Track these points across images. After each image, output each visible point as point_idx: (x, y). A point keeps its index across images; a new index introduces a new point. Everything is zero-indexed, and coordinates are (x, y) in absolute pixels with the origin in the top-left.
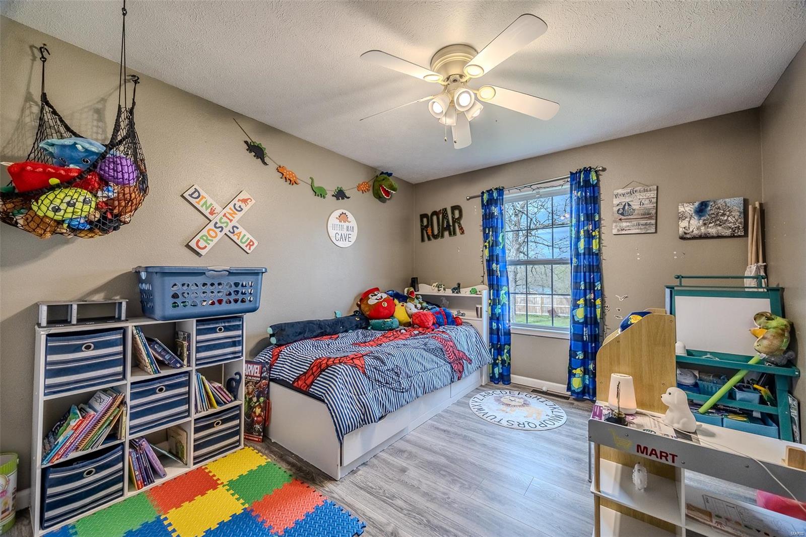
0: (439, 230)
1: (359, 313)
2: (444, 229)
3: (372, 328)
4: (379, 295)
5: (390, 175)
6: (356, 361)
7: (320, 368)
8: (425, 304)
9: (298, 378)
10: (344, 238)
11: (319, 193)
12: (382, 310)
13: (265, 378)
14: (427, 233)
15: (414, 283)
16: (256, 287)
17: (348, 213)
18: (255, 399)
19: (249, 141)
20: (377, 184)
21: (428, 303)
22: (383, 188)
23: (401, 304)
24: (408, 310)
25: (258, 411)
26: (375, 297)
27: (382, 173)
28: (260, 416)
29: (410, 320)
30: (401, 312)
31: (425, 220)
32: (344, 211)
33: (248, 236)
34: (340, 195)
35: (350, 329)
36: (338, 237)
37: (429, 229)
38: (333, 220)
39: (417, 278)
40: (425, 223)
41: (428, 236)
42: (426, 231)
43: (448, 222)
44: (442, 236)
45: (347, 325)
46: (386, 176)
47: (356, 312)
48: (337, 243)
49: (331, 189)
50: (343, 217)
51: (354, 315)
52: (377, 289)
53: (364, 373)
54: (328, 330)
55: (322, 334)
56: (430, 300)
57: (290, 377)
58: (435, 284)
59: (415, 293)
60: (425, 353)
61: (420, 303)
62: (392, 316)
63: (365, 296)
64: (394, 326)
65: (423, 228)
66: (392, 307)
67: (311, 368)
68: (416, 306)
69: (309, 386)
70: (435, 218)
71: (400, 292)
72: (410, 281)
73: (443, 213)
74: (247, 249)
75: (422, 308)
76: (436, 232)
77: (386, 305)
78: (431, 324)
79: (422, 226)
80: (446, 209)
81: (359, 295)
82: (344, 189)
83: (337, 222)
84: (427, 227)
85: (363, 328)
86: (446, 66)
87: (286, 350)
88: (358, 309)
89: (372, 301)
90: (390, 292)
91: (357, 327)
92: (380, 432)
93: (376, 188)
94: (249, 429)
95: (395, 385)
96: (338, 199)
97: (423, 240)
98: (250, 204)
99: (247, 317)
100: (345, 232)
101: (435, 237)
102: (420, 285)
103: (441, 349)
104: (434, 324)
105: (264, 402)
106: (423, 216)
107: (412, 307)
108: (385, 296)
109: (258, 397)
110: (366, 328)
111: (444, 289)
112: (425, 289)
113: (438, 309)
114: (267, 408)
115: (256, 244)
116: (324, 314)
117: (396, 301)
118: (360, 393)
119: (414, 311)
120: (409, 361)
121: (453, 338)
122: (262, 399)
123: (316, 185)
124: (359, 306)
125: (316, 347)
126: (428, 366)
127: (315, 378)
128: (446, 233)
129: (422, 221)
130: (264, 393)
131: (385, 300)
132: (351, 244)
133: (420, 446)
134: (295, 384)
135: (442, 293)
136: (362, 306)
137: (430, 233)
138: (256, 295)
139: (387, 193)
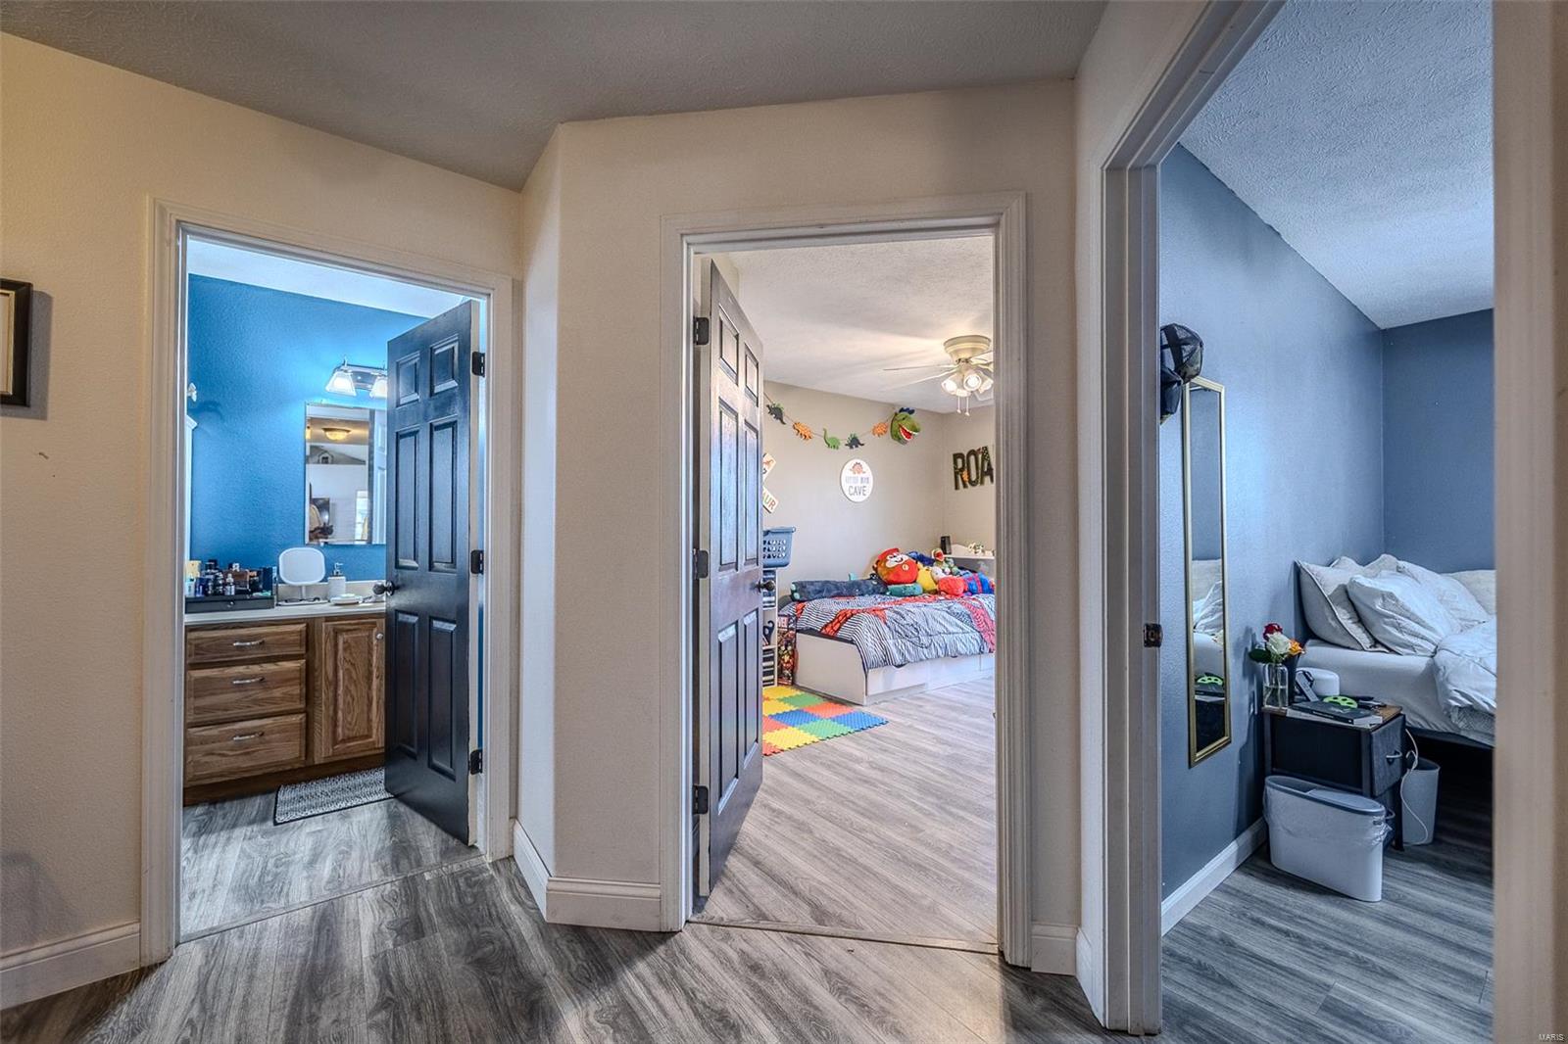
0: (977, 474)
1: (876, 576)
2: (984, 474)
3: (891, 594)
4: (899, 557)
5: (912, 412)
6: (877, 613)
7: (845, 617)
8: (956, 569)
9: (826, 626)
10: (859, 491)
11: (832, 444)
12: (901, 573)
13: (792, 629)
14: (962, 479)
15: (945, 543)
16: (788, 544)
17: (862, 462)
18: (783, 648)
19: (770, 404)
20: (895, 424)
21: (960, 568)
22: (903, 429)
23: (926, 568)
24: (934, 574)
25: (786, 658)
26: (895, 559)
27: (902, 410)
28: (788, 662)
29: (936, 587)
30: (926, 577)
31: (960, 461)
32: (859, 461)
33: (771, 496)
34: (854, 442)
35: (867, 593)
36: (852, 491)
37: (965, 474)
38: (847, 472)
39: (949, 537)
40: (960, 466)
41: (964, 482)
42: (961, 475)
43: (989, 464)
44: (982, 483)
45: (863, 587)
46: (906, 413)
47: (873, 575)
48: (850, 497)
49: (844, 439)
50: (857, 468)
51: (871, 578)
52: (897, 550)
53: (886, 623)
54: (845, 591)
55: (839, 595)
56: (963, 565)
57: (818, 626)
58: (973, 546)
59: (944, 556)
60: (947, 616)
61: (950, 567)
62: (915, 582)
63: (882, 559)
64: (916, 592)
65: (957, 472)
66: (914, 572)
67: (837, 618)
68: (943, 571)
69: (836, 631)
70: (972, 458)
71: (926, 555)
72: (939, 541)
73: (983, 453)
74: (769, 509)
75: (951, 573)
76: (974, 478)
77: (907, 568)
78: (961, 591)
79: (955, 468)
80: (986, 448)
81: (875, 557)
82: (857, 435)
83: (851, 474)
84: (962, 470)
85: (881, 593)
86: (956, 352)
87: (809, 605)
88: (874, 572)
89: (891, 563)
90: (913, 554)
91: (874, 592)
92: (902, 678)
93: (895, 427)
94: (781, 675)
95: (914, 639)
96: (851, 447)
97: (957, 488)
98: (772, 465)
99: (778, 570)
100: (859, 484)
101: (973, 483)
102: (953, 546)
103: (969, 616)
104: (965, 592)
105: (793, 650)
106: (956, 456)
107: (939, 572)
108: (906, 558)
109: (786, 646)
110: (884, 593)
111: (983, 551)
112: (959, 551)
113: (971, 575)
114: (793, 655)
115: (777, 503)
116: (840, 576)
117: (920, 564)
118: (881, 639)
119: (941, 575)
120: (930, 621)
121: (986, 606)
122: (789, 648)
123: (829, 436)
124: (875, 569)
125: (838, 604)
126: (951, 629)
127: (841, 625)
128: (987, 479)
129: (955, 463)
130: (789, 642)
131: (906, 562)
132: (865, 498)
133: (938, 698)
134: (824, 631)
135: (980, 556)
136: (879, 569)
137: (966, 479)
138: (787, 551)
139: (909, 435)
